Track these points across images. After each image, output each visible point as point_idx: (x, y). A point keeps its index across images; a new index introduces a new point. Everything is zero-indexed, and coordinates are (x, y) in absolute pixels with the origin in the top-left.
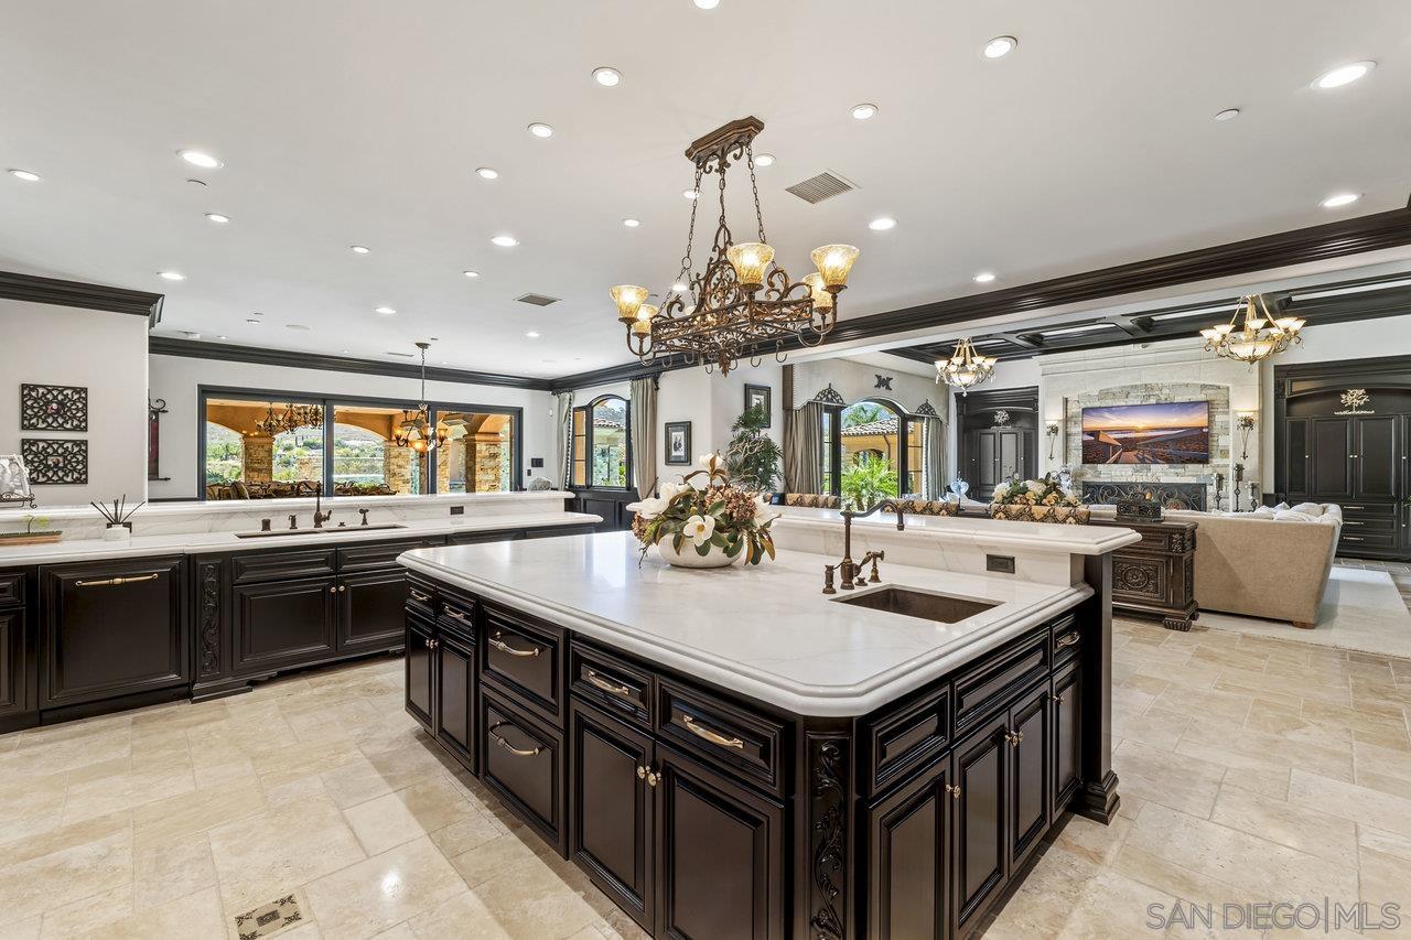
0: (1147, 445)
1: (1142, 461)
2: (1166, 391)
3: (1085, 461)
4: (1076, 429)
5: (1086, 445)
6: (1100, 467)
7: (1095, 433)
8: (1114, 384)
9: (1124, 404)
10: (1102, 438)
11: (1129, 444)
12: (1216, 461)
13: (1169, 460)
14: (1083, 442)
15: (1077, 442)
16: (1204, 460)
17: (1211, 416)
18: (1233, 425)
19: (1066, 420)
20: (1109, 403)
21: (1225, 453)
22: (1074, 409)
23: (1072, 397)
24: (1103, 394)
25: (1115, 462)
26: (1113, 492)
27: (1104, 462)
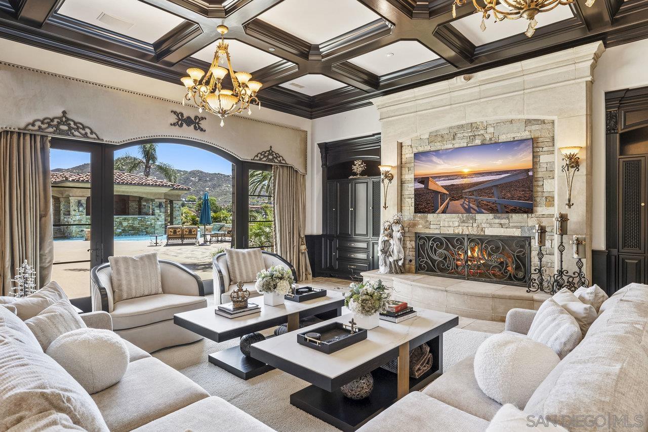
0: (472, 193)
1: (468, 211)
2: (490, 130)
3: (417, 211)
4: (409, 176)
5: (418, 194)
6: (431, 217)
7: (423, 180)
8: (443, 124)
9: (450, 146)
10: (432, 186)
11: (455, 192)
12: (541, 210)
13: (493, 210)
14: (416, 190)
15: (410, 189)
16: (528, 210)
17: (535, 156)
19: (401, 166)
20: (438, 146)
21: (550, 201)
22: (408, 154)
23: (406, 142)
24: (435, 137)
25: (444, 212)
26: (442, 244)
27: (434, 212)
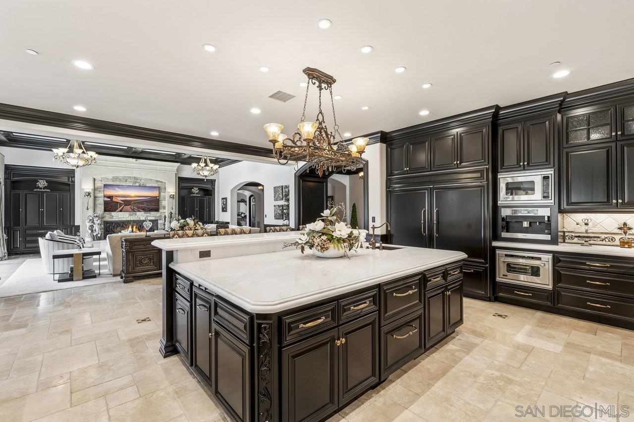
0: (135, 203)
1: (133, 210)
2: (143, 181)
3: (105, 210)
4: (100, 195)
5: (106, 203)
6: (113, 213)
7: (110, 197)
8: (121, 175)
9: (124, 184)
10: (114, 200)
11: (127, 203)
12: (161, 211)
13: (145, 210)
14: (104, 201)
15: (101, 201)
16: (157, 210)
17: (159, 193)
18: (167, 198)
19: (95, 189)
20: (118, 183)
21: (164, 208)
22: (99, 184)
23: (98, 178)
24: (115, 179)
25: (121, 211)
26: (120, 225)
27: (115, 211)
